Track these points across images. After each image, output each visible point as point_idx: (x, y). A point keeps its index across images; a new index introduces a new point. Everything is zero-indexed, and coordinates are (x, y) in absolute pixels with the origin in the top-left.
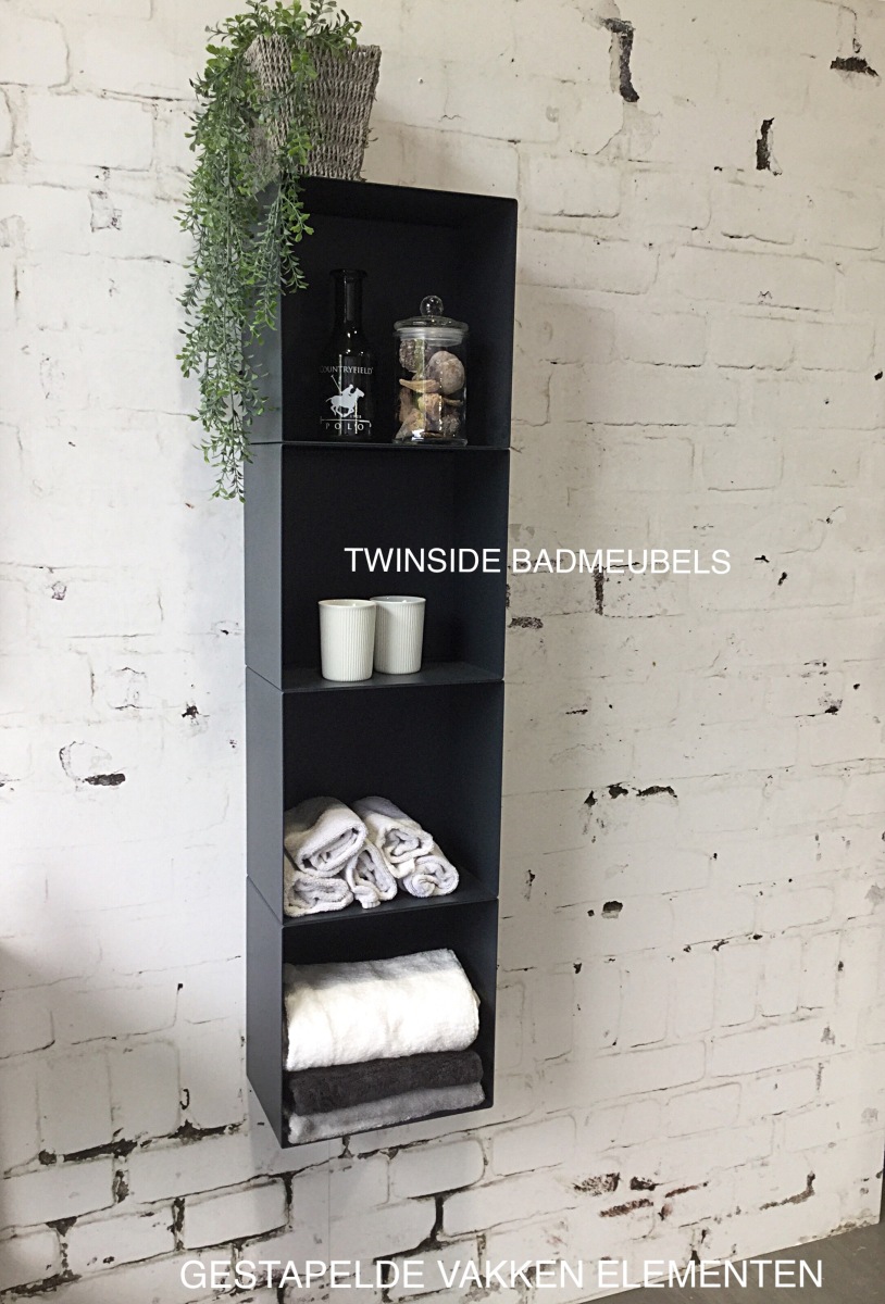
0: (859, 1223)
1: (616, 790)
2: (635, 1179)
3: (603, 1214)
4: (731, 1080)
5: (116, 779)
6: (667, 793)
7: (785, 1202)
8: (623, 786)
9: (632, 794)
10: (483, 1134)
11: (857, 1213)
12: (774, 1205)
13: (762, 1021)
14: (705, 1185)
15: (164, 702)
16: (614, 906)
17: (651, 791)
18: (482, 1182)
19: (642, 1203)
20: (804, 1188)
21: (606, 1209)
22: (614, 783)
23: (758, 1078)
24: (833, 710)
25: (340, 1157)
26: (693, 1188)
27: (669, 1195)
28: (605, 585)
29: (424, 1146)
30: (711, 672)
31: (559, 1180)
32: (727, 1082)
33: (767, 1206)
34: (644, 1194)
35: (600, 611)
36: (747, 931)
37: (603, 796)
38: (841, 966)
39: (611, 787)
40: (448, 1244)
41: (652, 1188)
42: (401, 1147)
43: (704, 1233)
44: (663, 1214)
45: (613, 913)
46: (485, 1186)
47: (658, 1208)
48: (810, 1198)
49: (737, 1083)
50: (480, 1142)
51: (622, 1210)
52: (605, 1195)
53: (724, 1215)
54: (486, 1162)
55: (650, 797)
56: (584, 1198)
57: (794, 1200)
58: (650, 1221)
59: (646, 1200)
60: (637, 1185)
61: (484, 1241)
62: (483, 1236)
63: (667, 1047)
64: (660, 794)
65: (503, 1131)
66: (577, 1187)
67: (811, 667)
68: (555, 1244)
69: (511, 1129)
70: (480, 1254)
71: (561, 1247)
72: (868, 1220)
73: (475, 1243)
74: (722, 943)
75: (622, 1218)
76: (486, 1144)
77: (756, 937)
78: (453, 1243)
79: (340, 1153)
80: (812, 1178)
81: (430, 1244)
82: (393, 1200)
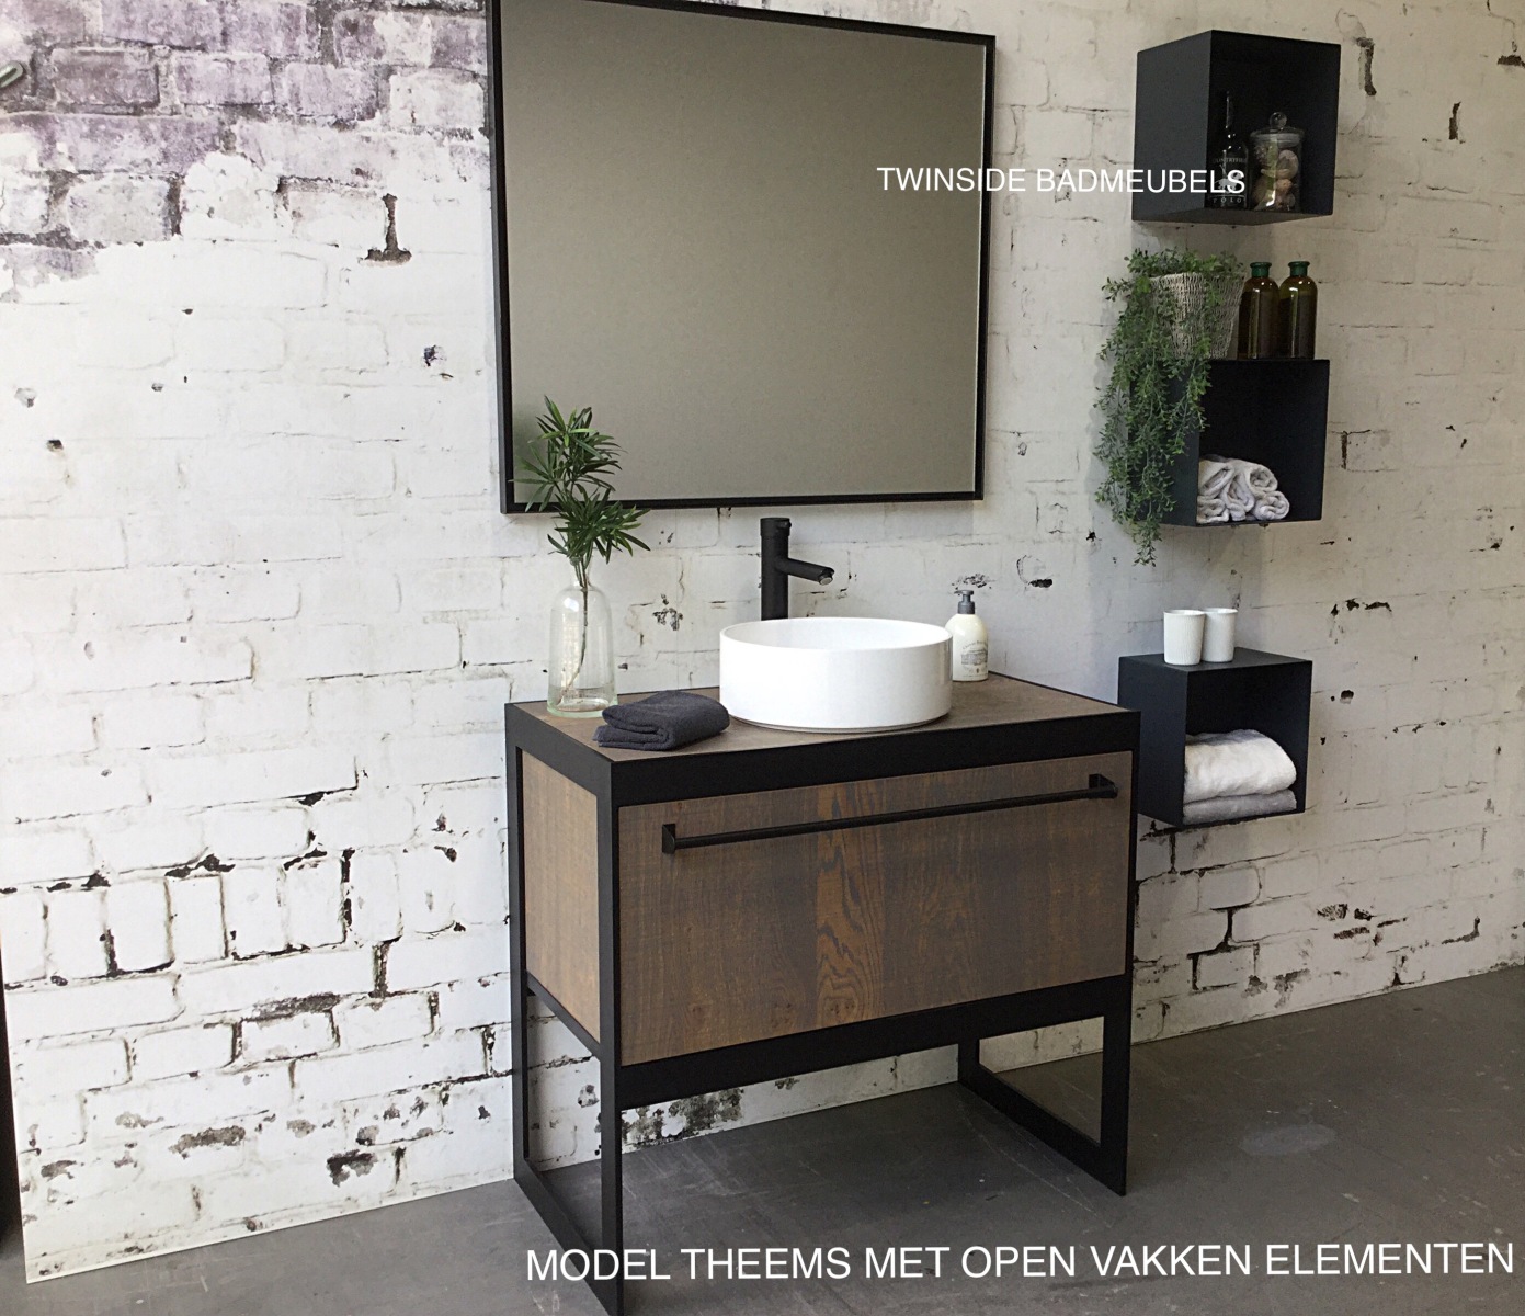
0: (1510, 963)
1: (1352, 604)
2: (1357, 910)
3: (1336, 936)
4: (1421, 836)
5: (1048, 583)
6: (1385, 608)
7: (1459, 939)
8: (1356, 601)
9: (1362, 607)
10: (1260, 864)
11: (1508, 954)
12: (1451, 941)
13: (1445, 790)
14: (1405, 920)
15: (1076, 529)
16: (1347, 694)
17: (1375, 605)
18: (1258, 902)
19: (1363, 930)
20: (1472, 930)
21: (1338, 932)
22: (1350, 598)
23: (1442, 837)
24: (1496, 546)
25: (1169, 872)
26: (1397, 921)
27: (1380, 925)
28: (1348, 447)
29: (1221, 869)
30: (1415, 515)
31: (1307, 905)
32: (1421, 837)
33: (1446, 942)
34: (1362, 923)
35: (1344, 466)
36: (1436, 718)
37: (1343, 608)
38: (1499, 750)
39: (1348, 601)
40: (1235, 948)
41: (1369, 918)
42: (1207, 869)
43: (1404, 959)
44: (1376, 940)
45: (1348, 699)
46: (1260, 905)
47: (1372, 935)
48: (1476, 938)
49: (1428, 839)
50: (1257, 870)
51: (1348, 934)
52: (1338, 920)
53: (1416, 946)
54: (1260, 887)
55: (1373, 610)
56: (1324, 921)
57: (1466, 938)
58: (1366, 946)
59: (1365, 928)
60: (1359, 915)
61: (1258, 949)
62: (1257, 945)
63: (1380, 806)
64: (1380, 608)
65: (1273, 863)
66: (1319, 913)
67: (1482, 512)
68: (1303, 956)
69: (1277, 862)
70: (1255, 959)
71: (1308, 960)
72: (1517, 961)
73: (1252, 950)
74: (1419, 727)
75: (1348, 940)
76: (1261, 872)
77: (1442, 724)
78: (1238, 948)
79: (1169, 869)
80: (1477, 922)
81: (1223, 947)
82: (1201, 910)
